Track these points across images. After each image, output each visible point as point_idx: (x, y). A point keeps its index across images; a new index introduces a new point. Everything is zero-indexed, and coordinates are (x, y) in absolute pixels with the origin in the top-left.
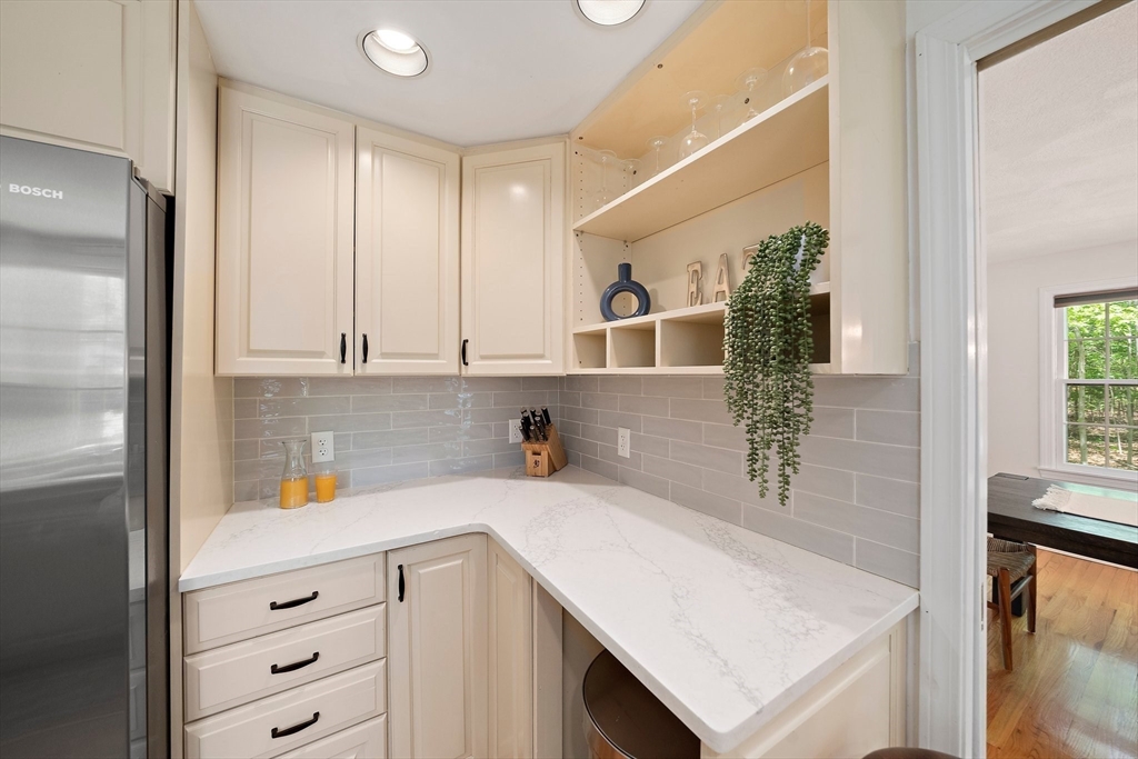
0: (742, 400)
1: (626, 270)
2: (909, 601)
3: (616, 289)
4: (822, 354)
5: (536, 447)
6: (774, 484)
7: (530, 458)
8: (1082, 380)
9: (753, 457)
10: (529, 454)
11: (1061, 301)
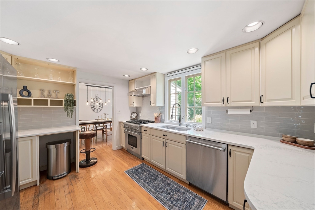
0: (66, 109)
3: (23, 90)
4: (75, 105)
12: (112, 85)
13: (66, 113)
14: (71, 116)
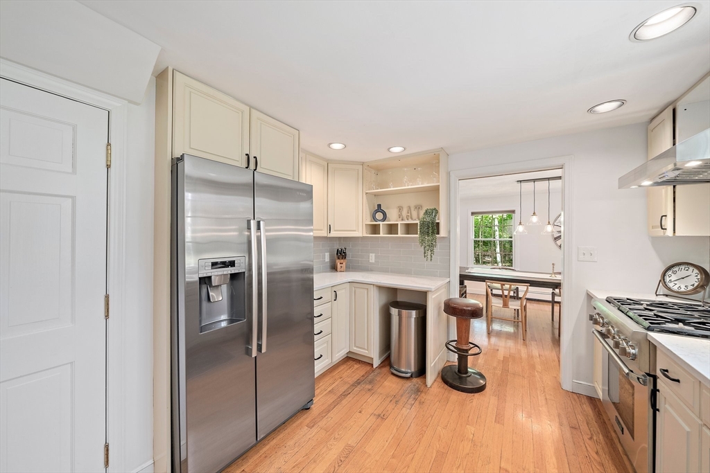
0: (422, 242)
1: (379, 206)
2: (448, 280)
3: (377, 211)
4: (438, 233)
5: (342, 261)
6: (429, 257)
7: (339, 265)
8: (480, 239)
9: (425, 253)
10: (339, 264)
11: (473, 214)
12: (558, 162)
13: (422, 249)
14: (431, 256)
